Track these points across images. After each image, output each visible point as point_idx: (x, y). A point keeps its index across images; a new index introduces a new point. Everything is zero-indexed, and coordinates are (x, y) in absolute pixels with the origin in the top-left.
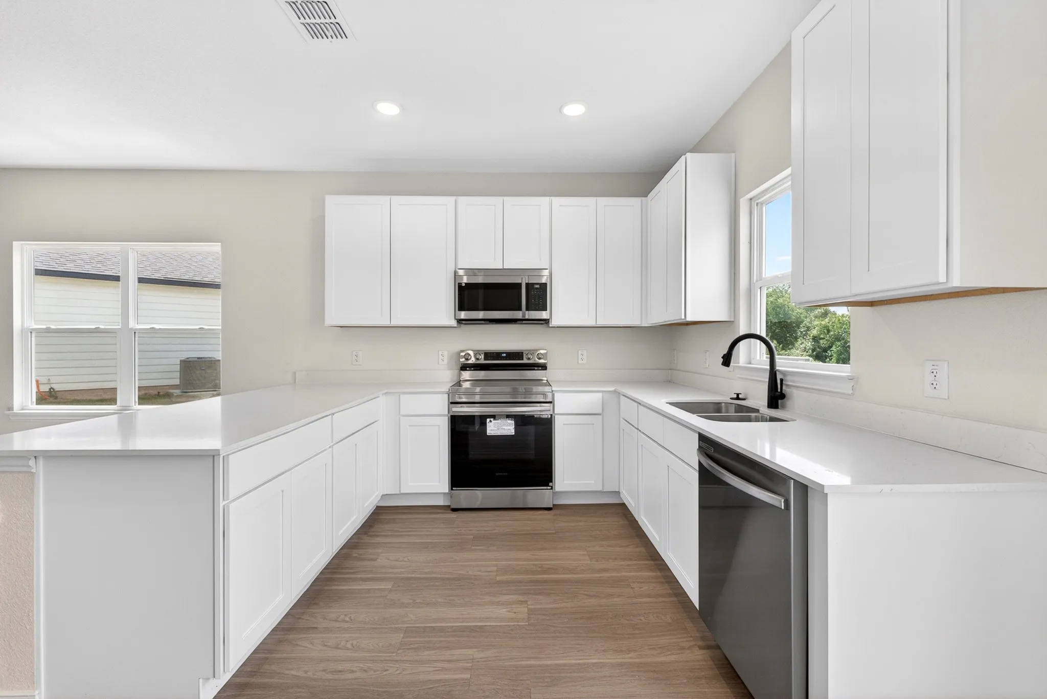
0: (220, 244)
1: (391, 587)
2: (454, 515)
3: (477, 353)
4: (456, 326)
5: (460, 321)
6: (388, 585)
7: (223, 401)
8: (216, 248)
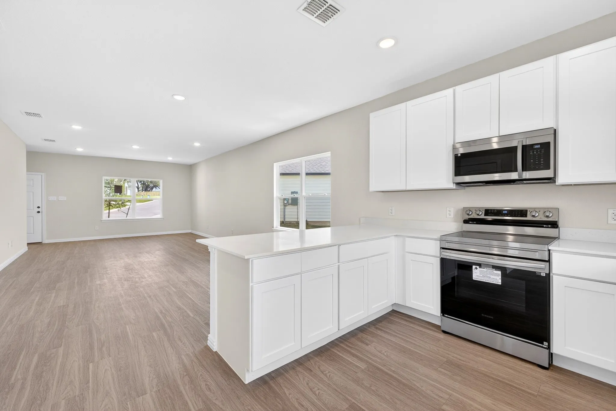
0: (330, 152)
1: (363, 368)
2: (442, 336)
3: (479, 209)
4: (455, 188)
5: (458, 184)
6: (363, 366)
7: (332, 230)
8: (328, 154)
